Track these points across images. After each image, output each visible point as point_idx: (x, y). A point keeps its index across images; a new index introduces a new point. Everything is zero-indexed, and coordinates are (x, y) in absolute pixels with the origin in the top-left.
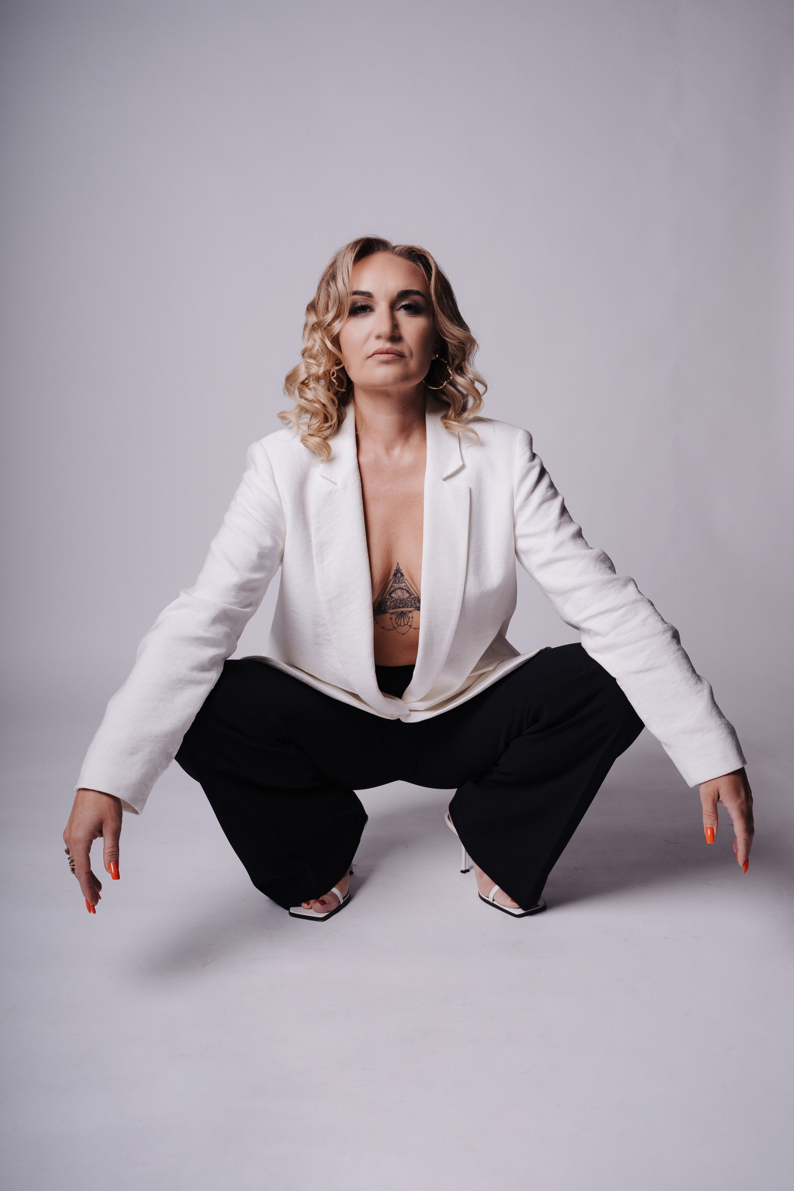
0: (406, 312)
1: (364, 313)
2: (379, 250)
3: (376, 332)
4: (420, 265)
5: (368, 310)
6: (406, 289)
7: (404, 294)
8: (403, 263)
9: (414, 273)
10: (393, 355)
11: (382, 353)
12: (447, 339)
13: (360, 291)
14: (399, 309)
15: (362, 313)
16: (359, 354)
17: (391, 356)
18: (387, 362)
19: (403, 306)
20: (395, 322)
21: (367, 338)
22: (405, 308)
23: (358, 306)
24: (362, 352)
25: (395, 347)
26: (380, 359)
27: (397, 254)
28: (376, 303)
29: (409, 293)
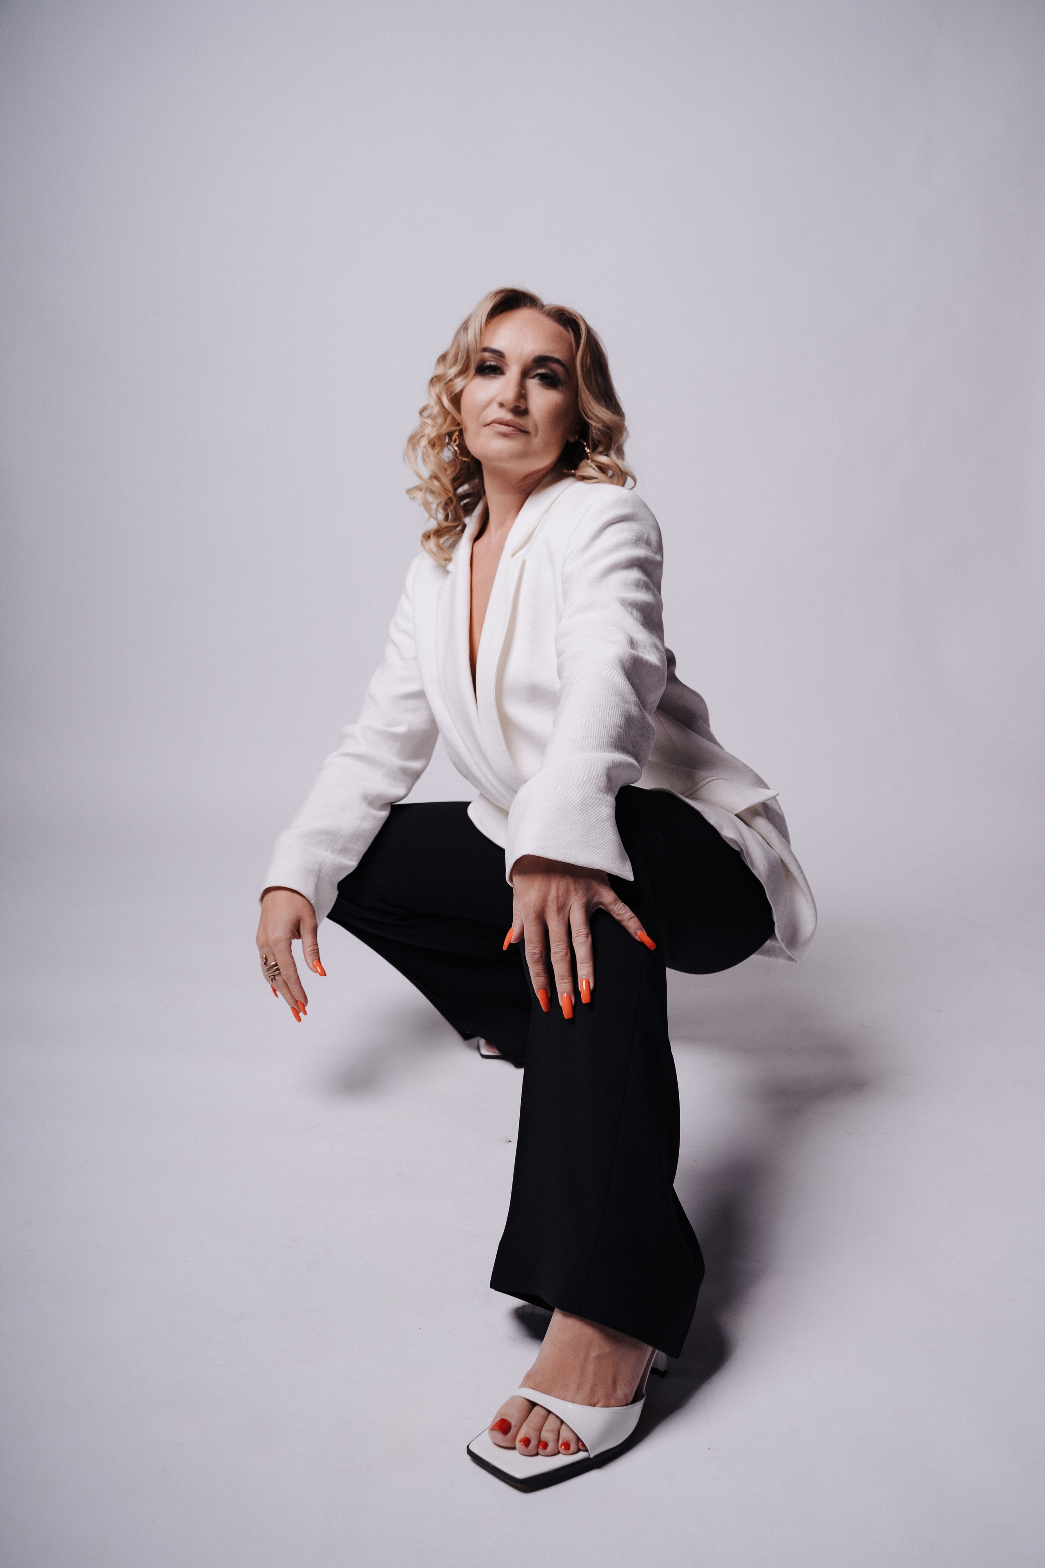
0: (540, 382)
1: (493, 374)
2: (525, 305)
3: (499, 399)
4: (569, 330)
5: (499, 372)
6: (544, 355)
7: (541, 360)
8: (551, 326)
10: (514, 429)
11: (501, 423)
12: (590, 421)
13: (492, 349)
14: (533, 377)
15: (490, 373)
16: (478, 419)
17: (511, 428)
18: (505, 435)
19: (538, 375)
20: (523, 392)
21: (489, 404)
22: (539, 377)
23: (487, 365)
24: (482, 418)
25: (518, 420)
26: (498, 430)
27: (545, 313)
28: (507, 365)
29: (547, 359)
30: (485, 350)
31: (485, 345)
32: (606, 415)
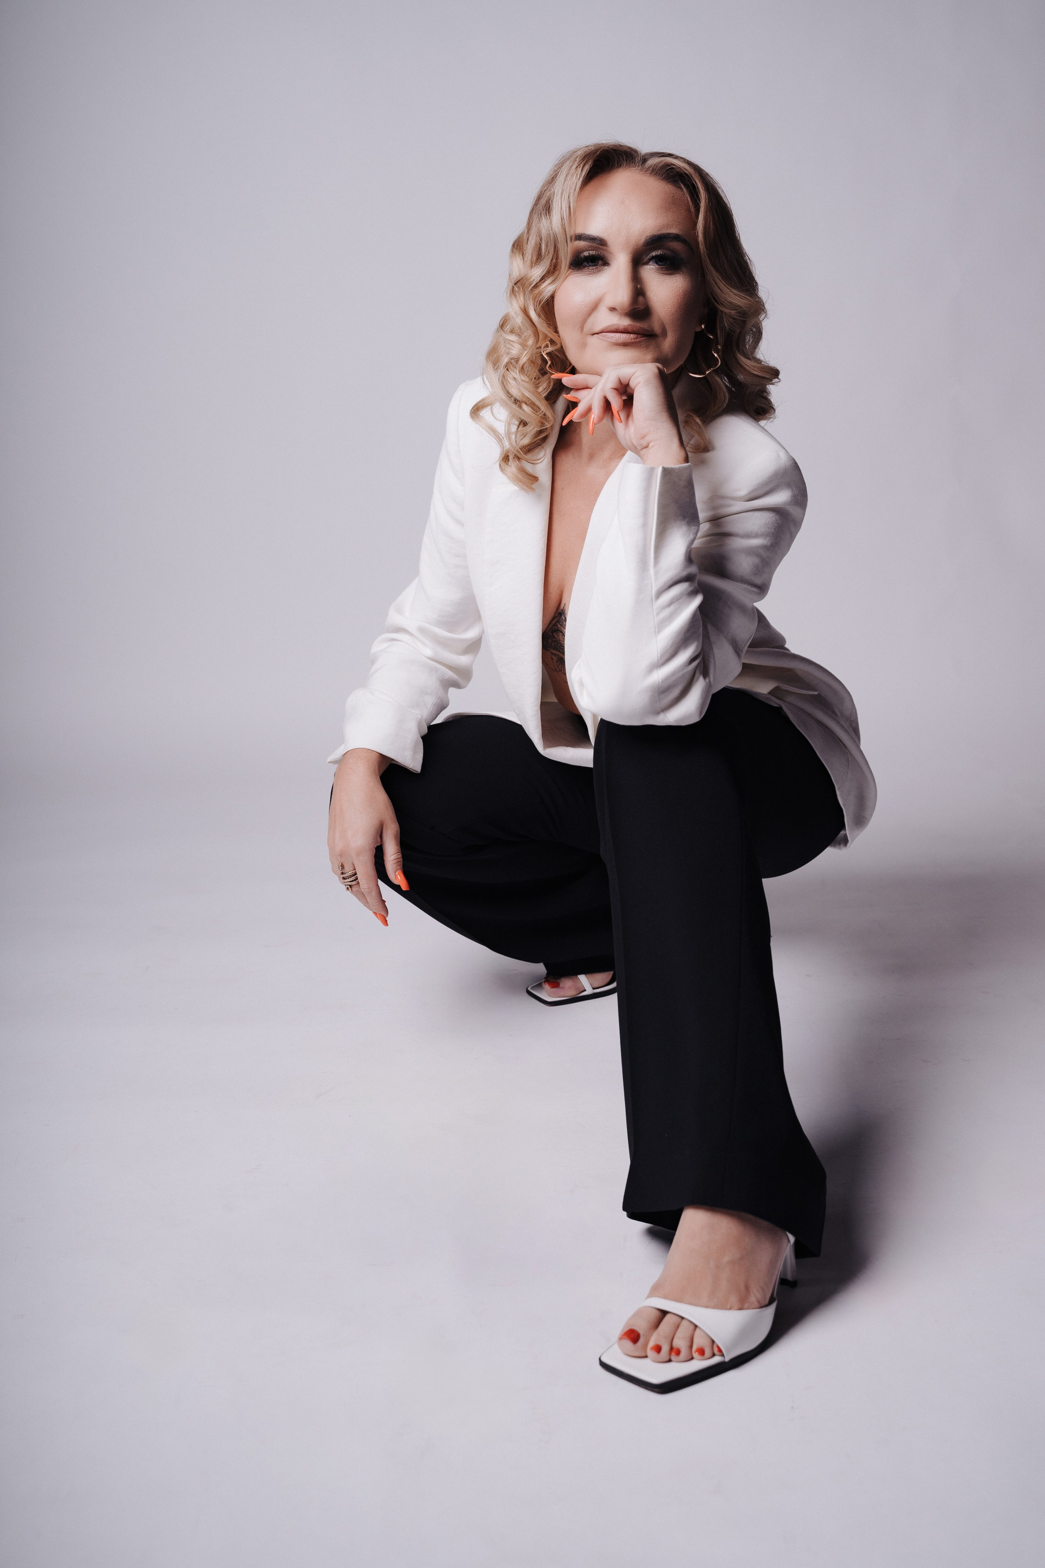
0: (657, 267)
1: (593, 266)
2: (619, 166)
3: (609, 301)
4: (685, 190)
5: (600, 262)
6: (659, 233)
7: (655, 241)
8: (657, 188)
9: (672, 204)
10: (636, 335)
11: (616, 331)
12: (721, 308)
13: (589, 236)
14: (647, 263)
15: (590, 266)
16: (582, 328)
17: (632, 336)
18: (625, 345)
19: (653, 258)
20: (639, 286)
21: (594, 307)
22: (654, 260)
23: (585, 256)
24: (586, 328)
25: (638, 325)
26: (613, 340)
27: (649, 172)
28: (611, 253)
29: (664, 238)
30: (579, 237)
31: (580, 230)
32: (739, 298)
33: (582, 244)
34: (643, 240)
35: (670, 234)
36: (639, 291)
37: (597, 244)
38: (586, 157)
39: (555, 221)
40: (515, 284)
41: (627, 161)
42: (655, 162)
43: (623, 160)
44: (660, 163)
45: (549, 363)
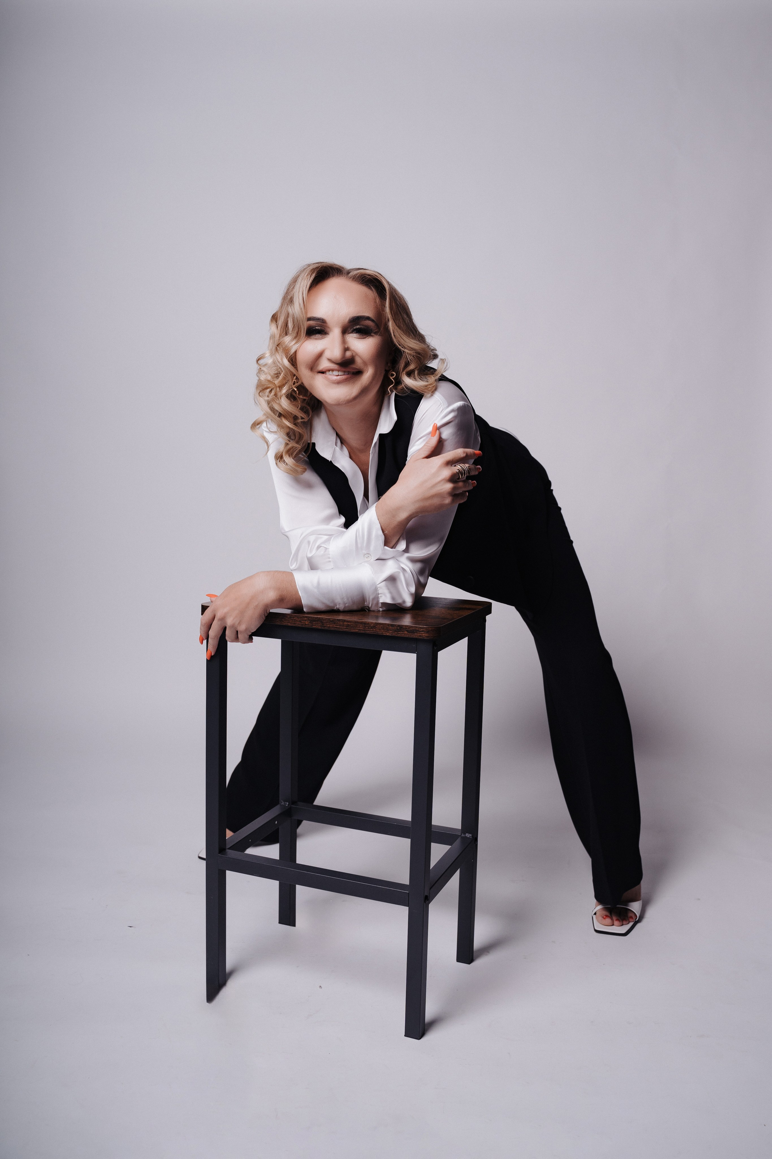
0: (357, 335)
1: (320, 334)
3: (330, 355)
5: (324, 332)
6: (357, 316)
7: (355, 321)
9: (366, 298)
13: (316, 318)
14: (351, 334)
15: (318, 334)
20: (346, 347)
27: (352, 278)
28: (328, 327)
29: (361, 318)
33: (311, 323)
34: (347, 320)
35: (364, 316)
36: (346, 349)
37: (320, 322)
38: (313, 270)
39: (296, 309)
40: (277, 346)
41: (337, 273)
42: (354, 274)
43: (335, 272)
44: (357, 274)
45: (297, 392)
